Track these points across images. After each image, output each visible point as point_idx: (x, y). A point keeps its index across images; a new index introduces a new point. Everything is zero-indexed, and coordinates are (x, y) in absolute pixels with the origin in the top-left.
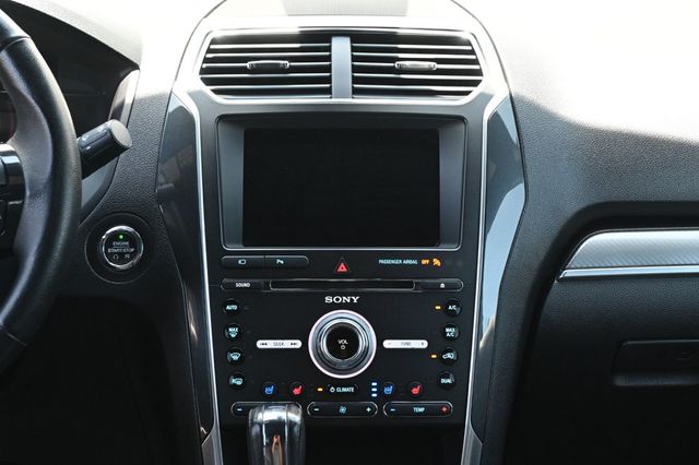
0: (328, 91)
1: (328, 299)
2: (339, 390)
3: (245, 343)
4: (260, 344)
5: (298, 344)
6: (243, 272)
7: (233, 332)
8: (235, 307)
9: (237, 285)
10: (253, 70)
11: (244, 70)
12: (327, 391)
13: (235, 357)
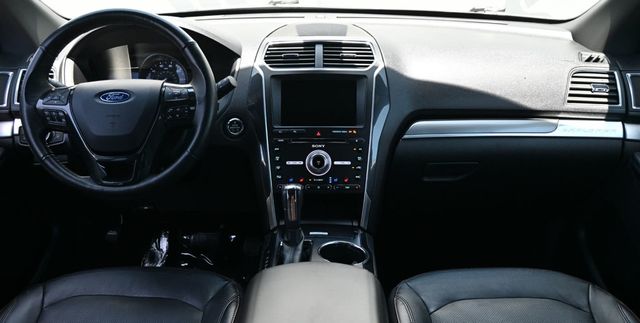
0: (314, 66)
1: (313, 146)
2: (317, 180)
3: (282, 162)
4: (288, 163)
6: (281, 136)
7: (277, 158)
8: (278, 149)
9: (279, 141)
10: (285, 58)
11: (281, 58)
12: (312, 180)
13: (278, 168)
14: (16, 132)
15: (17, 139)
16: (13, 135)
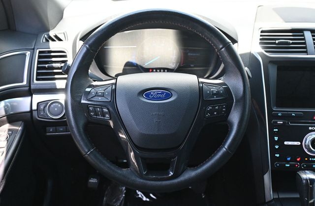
0: (306, 52)
1: (310, 128)
2: (313, 159)
3: (280, 141)
4: (286, 143)
5: (299, 143)
6: (280, 118)
7: (276, 138)
8: (277, 130)
9: (278, 122)
10: (279, 43)
11: (275, 43)
12: (308, 159)
13: (277, 147)
14: (35, 107)
15: (35, 114)
16: (31, 110)
